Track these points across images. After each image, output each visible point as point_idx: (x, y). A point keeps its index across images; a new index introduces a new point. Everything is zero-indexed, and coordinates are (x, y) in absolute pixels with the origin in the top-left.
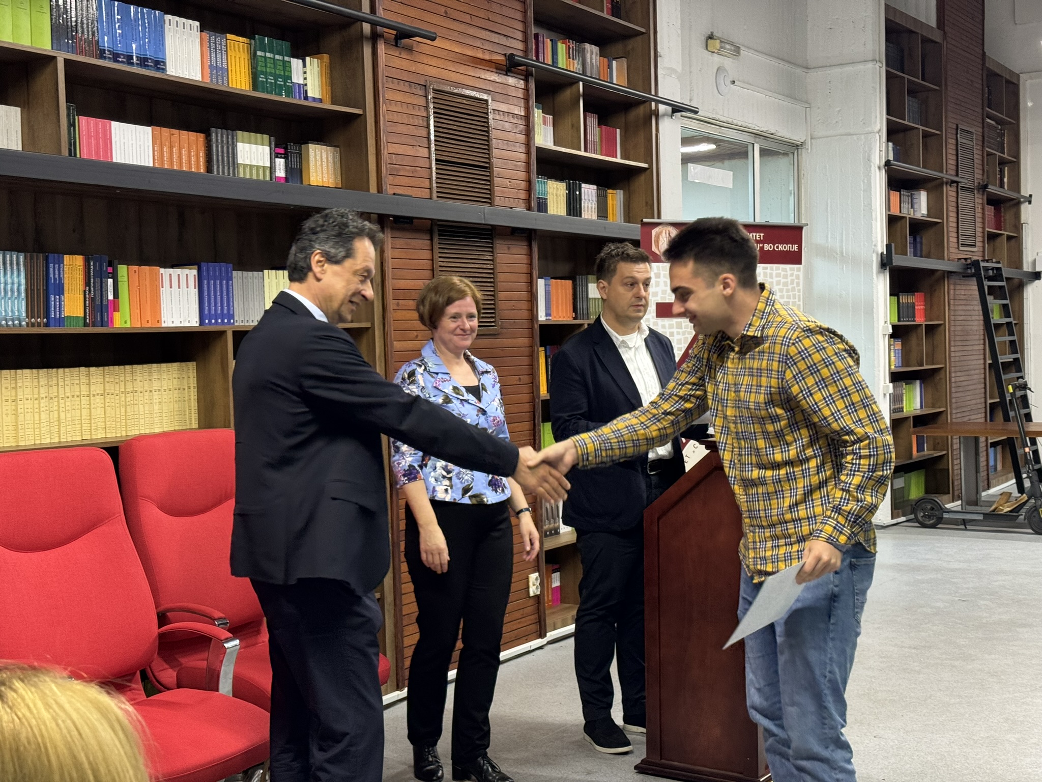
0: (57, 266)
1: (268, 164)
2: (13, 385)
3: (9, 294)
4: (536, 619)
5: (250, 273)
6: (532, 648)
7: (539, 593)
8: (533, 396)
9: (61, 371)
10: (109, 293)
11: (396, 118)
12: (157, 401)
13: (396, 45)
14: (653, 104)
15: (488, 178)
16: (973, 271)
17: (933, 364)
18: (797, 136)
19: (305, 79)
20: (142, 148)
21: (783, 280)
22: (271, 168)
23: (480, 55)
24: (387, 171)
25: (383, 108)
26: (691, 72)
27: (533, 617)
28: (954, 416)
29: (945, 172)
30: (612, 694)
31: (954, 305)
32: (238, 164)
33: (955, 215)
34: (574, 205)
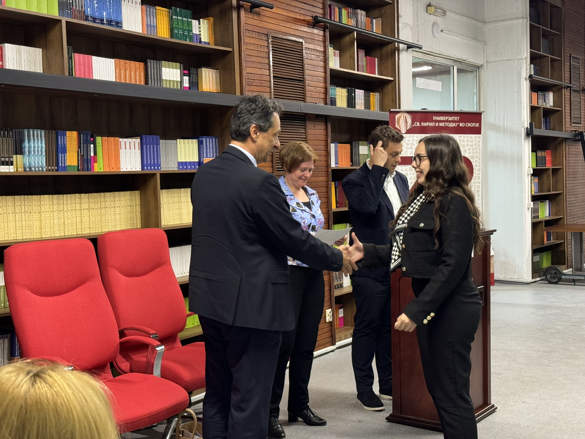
0: (62, 137)
1: (179, 80)
2: (39, 204)
3: (36, 153)
4: (330, 334)
5: (169, 141)
6: (328, 351)
7: (331, 320)
8: (328, 210)
9: (65, 196)
10: (91, 152)
11: (250, 53)
12: (118, 213)
13: (251, 12)
14: (396, 44)
15: (303, 87)
16: (580, 138)
17: (556, 191)
18: (478, 62)
19: (200, 31)
20: (109, 70)
21: (470, 144)
22: (181, 82)
23: (298, 17)
24: (246, 83)
25: (243, 48)
26: (418, 25)
27: (328, 334)
28: (568, 220)
29: (563, 81)
30: (373, 377)
31: (568, 157)
32: (162, 79)
33: (569, 106)
34: (351, 102)
